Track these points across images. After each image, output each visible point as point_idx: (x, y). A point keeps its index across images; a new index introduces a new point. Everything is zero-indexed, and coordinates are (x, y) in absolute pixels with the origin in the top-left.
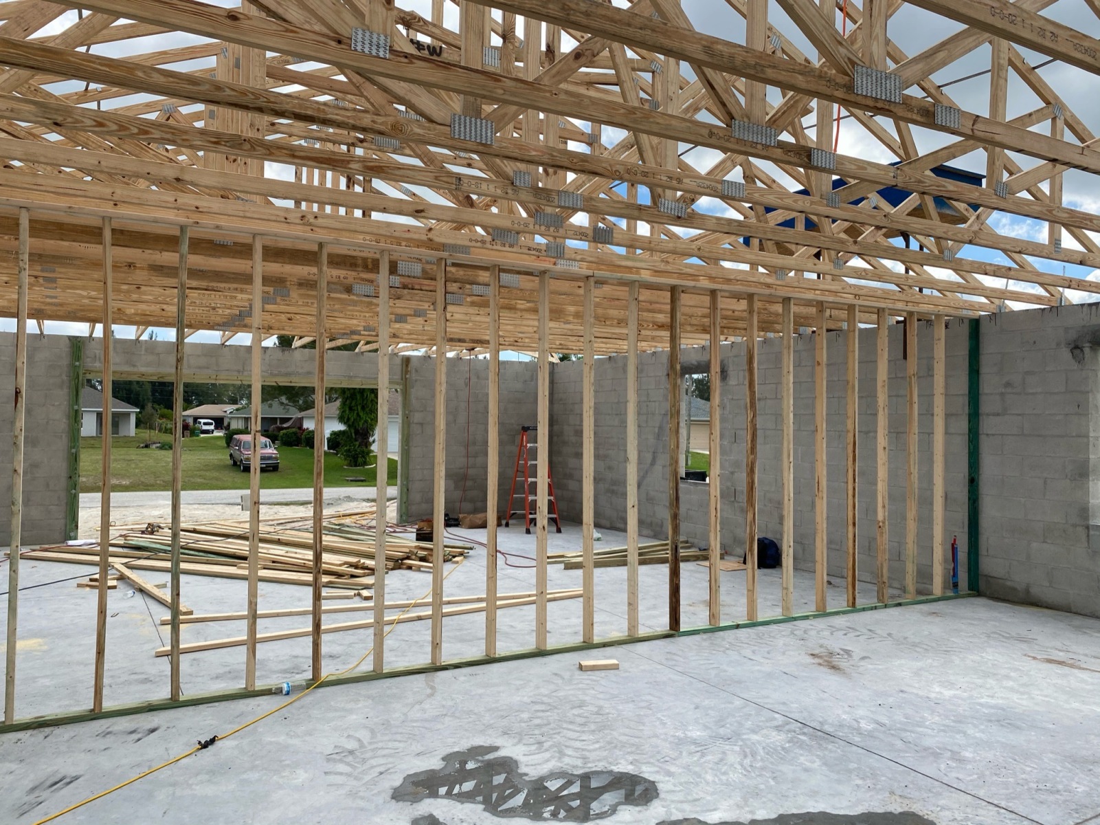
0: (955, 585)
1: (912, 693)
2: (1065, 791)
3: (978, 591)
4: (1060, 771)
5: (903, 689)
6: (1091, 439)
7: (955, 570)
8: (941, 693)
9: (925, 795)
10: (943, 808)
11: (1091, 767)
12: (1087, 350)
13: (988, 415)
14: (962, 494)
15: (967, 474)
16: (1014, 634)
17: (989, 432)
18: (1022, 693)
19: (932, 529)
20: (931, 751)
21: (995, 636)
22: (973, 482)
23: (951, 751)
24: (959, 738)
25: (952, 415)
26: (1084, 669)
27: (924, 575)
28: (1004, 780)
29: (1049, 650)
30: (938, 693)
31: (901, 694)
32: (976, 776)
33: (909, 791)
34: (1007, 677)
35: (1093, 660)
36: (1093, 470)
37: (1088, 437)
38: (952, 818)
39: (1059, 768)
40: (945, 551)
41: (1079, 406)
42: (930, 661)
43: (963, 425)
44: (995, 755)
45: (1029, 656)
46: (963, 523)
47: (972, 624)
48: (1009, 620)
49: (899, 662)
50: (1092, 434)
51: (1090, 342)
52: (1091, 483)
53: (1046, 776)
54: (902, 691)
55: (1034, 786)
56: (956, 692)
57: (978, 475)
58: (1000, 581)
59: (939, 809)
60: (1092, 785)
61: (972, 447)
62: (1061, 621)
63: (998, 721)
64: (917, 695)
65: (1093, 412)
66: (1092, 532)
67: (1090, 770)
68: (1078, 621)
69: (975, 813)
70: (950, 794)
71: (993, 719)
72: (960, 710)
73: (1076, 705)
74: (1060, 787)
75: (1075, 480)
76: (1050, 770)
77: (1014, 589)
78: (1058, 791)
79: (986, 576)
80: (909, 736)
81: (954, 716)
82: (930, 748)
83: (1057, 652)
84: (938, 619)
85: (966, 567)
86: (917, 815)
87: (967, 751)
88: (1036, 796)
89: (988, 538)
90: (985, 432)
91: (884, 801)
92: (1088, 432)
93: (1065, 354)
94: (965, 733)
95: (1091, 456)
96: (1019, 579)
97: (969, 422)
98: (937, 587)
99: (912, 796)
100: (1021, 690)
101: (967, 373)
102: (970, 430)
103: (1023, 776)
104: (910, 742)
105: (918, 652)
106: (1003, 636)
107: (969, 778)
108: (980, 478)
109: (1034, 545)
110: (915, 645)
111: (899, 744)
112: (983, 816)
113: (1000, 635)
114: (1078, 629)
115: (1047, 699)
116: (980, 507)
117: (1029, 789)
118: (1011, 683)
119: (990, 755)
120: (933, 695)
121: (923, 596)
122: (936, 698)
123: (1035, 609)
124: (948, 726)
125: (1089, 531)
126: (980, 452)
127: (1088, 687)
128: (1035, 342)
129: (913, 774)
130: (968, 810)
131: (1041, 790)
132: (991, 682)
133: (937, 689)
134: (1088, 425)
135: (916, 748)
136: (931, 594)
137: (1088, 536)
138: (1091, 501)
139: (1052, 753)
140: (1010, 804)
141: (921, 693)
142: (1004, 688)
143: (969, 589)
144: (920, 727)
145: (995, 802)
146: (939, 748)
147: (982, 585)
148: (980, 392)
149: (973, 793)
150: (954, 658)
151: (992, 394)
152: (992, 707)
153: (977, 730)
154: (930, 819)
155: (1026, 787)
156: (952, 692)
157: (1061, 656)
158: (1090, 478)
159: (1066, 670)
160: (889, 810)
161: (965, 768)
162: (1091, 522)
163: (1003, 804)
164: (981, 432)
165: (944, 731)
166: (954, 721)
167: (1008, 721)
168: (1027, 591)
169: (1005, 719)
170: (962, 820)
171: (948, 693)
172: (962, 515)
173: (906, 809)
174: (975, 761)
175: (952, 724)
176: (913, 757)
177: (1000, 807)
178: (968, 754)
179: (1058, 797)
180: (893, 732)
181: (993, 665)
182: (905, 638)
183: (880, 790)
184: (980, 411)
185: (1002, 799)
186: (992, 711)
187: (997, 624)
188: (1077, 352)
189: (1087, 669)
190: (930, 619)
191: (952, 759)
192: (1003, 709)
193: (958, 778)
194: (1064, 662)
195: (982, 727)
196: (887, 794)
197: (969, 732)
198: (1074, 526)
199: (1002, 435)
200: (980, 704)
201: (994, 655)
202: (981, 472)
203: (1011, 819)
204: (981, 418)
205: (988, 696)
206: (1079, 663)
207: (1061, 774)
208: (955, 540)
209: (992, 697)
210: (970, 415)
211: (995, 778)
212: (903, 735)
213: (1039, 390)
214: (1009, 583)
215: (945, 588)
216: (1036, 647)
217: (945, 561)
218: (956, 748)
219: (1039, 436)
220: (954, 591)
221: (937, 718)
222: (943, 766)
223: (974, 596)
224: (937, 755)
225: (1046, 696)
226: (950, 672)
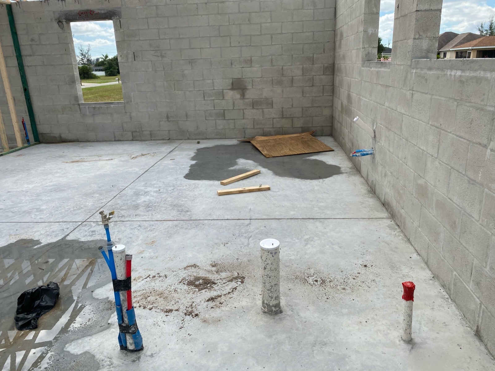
0: (28, 141)
1: (14, 191)
2: (84, 207)
3: (39, 141)
4: (81, 201)
5: (9, 191)
6: (73, 65)
7: (26, 134)
8: (28, 187)
9: (27, 230)
10: (35, 232)
11: (93, 195)
12: (64, 23)
13: (26, 56)
14: (22, 97)
15: (22, 87)
16: (57, 155)
17: (29, 65)
18: (63, 177)
19: (11, 116)
20: (26, 212)
21: (50, 158)
22: (26, 90)
23: (36, 209)
24: (39, 203)
25: (8, 57)
26: (86, 161)
27: (11, 139)
28: (60, 211)
29: (72, 158)
30: (26, 187)
31: (9, 193)
32: (48, 214)
33: (18, 231)
34: (57, 172)
35: (89, 157)
36: (77, 80)
37: (72, 64)
38: (40, 234)
39: (81, 200)
40: (19, 126)
41: (66, 50)
42: (21, 175)
43: (15, 62)
44: (55, 204)
45: (64, 162)
46: (26, 111)
47: (39, 156)
48: (55, 150)
49: (5, 180)
50: (73, 63)
51: (64, 19)
52: (77, 85)
53: (77, 204)
54: (9, 192)
55: (72, 209)
56: (35, 185)
57: (28, 86)
58: (48, 135)
59: (34, 233)
60: (94, 201)
61: (21, 73)
62: (75, 146)
63: (55, 190)
64: (17, 191)
65: (72, 53)
66: (81, 107)
67: (93, 196)
68: (82, 144)
69: (50, 228)
70: (38, 225)
71: (53, 190)
72: (38, 191)
73: (85, 175)
74: (82, 206)
75: (70, 84)
76: (78, 201)
77: (55, 137)
78: (82, 208)
79: (41, 134)
80: (15, 209)
81: (35, 195)
82: (26, 211)
83: (75, 158)
84: (22, 157)
85: (31, 131)
86: (24, 239)
87: (43, 206)
88: (73, 213)
89: (38, 116)
90: (26, 65)
91: (7, 240)
92: (72, 62)
93: (55, 25)
94: (41, 200)
95: (75, 73)
96: (56, 132)
97: (18, 60)
98: (19, 143)
99: (20, 233)
100: (63, 176)
101: (11, 34)
102: (19, 64)
103: (68, 207)
104: (16, 212)
105: (14, 173)
106: (53, 157)
107: (45, 216)
108: (29, 88)
109: (59, 116)
110: (12, 171)
111: (11, 214)
112: (53, 228)
113: (52, 157)
114: (82, 147)
115: (73, 176)
116: (32, 101)
117: (71, 211)
118: (58, 175)
119: (53, 204)
120: (24, 189)
121: (13, 149)
122: (26, 190)
123: (65, 144)
124: (33, 199)
125: (80, 106)
126: (26, 75)
127: (88, 168)
128: (41, 18)
129: (20, 224)
130: (47, 228)
131: (75, 210)
132: (50, 176)
133: (26, 186)
134: (71, 59)
135: (19, 213)
136: (17, 147)
137: (80, 108)
138: (78, 93)
139: (78, 195)
140: (64, 220)
141: (18, 190)
142: (56, 177)
143: (35, 141)
144: (21, 204)
145: (58, 221)
146: (30, 209)
147: (41, 138)
148: (20, 44)
149: (48, 221)
150: (32, 171)
151: (26, 45)
152: (51, 186)
153: (46, 197)
154: (30, 238)
155: (69, 211)
156: (33, 185)
157: (77, 159)
158: (76, 83)
159: (80, 163)
160: (10, 243)
161: (43, 213)
162: (80, 102)
163: (61, 220)
164: (24, 65)
165: (31, 202)
166: (35, 197)
167: (59, 189)
168: (60, 137)
169: (58, 189)
170: (44, 233)
171: (31, 186)
172: (24, 107)
173: (18, 239)
174: (47, 209)
175: (35, 198)
176: (18, 217)
177: (60, 222)
178: (44, 207)
179: (82, 210)
180: (7, 210)
181: (50, 169)
182: (7, 169)
183: (4, 236)
184: (22, 55)
185: (60, 219)
186: (52, 187)
187: (49, 153)
188: (60, 24)
189: (87, 161)
190: (18, 158)
191: (37, 212)
192: (56, 185)
193: (40, 218)
194: (78, 161)
195: (48, 195)
196: (8, 237)
197: (43, 199)
198: (74, 105)
199: (35, 66)
200: (46, 186)
201: (50, 166)
202: (29, 85)
203: (65, 225)
204: (23, 58)
205: (49, 182)
206: (84, 160)
207: (82, 201)
208: (23, 119)
209: (51, 182)
210: (17, 56)
211: (57, 212)
212: (12, 210)
213: (48, 43)
214: (52, 135)
215: (23, 143)
216: (67, 158)
217: (21, 130)
218: (38, 207)
219: (52, 65)
220: (27, 143)
221: (28, 198)
222: (33, 216)
223: (38, 144)
224: (29, 213)
225: (73, 175)
226: (31, 177)
